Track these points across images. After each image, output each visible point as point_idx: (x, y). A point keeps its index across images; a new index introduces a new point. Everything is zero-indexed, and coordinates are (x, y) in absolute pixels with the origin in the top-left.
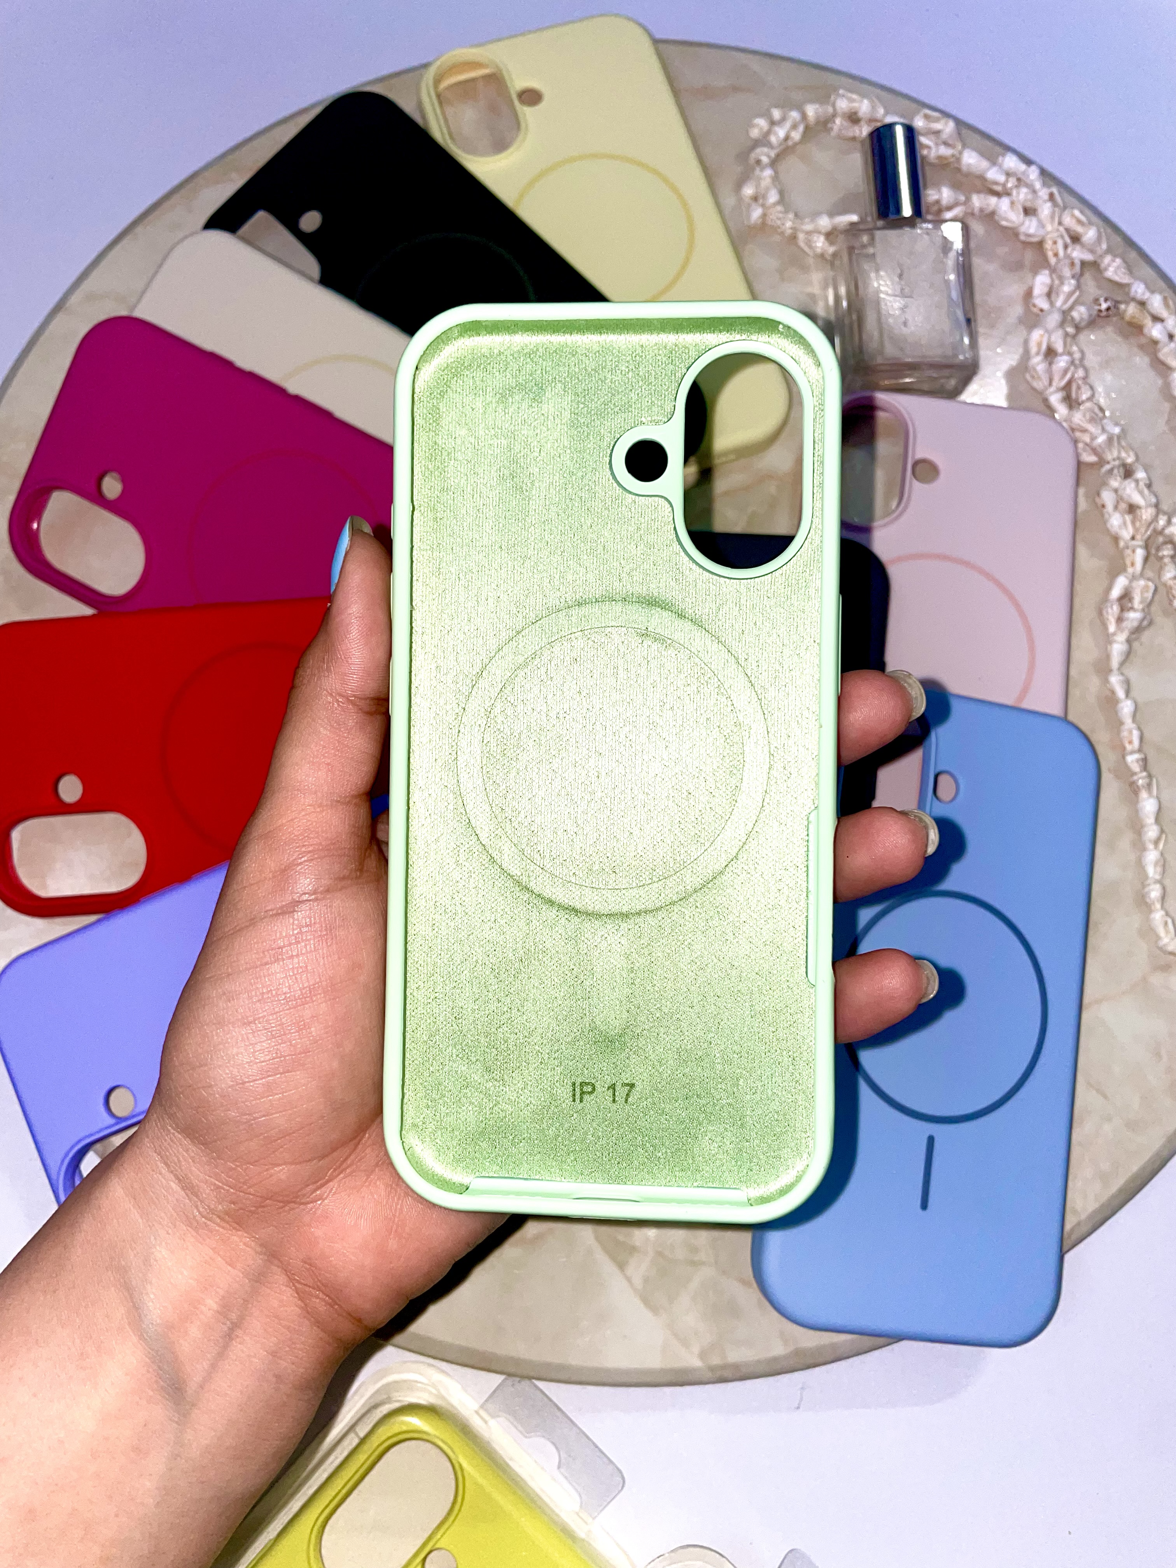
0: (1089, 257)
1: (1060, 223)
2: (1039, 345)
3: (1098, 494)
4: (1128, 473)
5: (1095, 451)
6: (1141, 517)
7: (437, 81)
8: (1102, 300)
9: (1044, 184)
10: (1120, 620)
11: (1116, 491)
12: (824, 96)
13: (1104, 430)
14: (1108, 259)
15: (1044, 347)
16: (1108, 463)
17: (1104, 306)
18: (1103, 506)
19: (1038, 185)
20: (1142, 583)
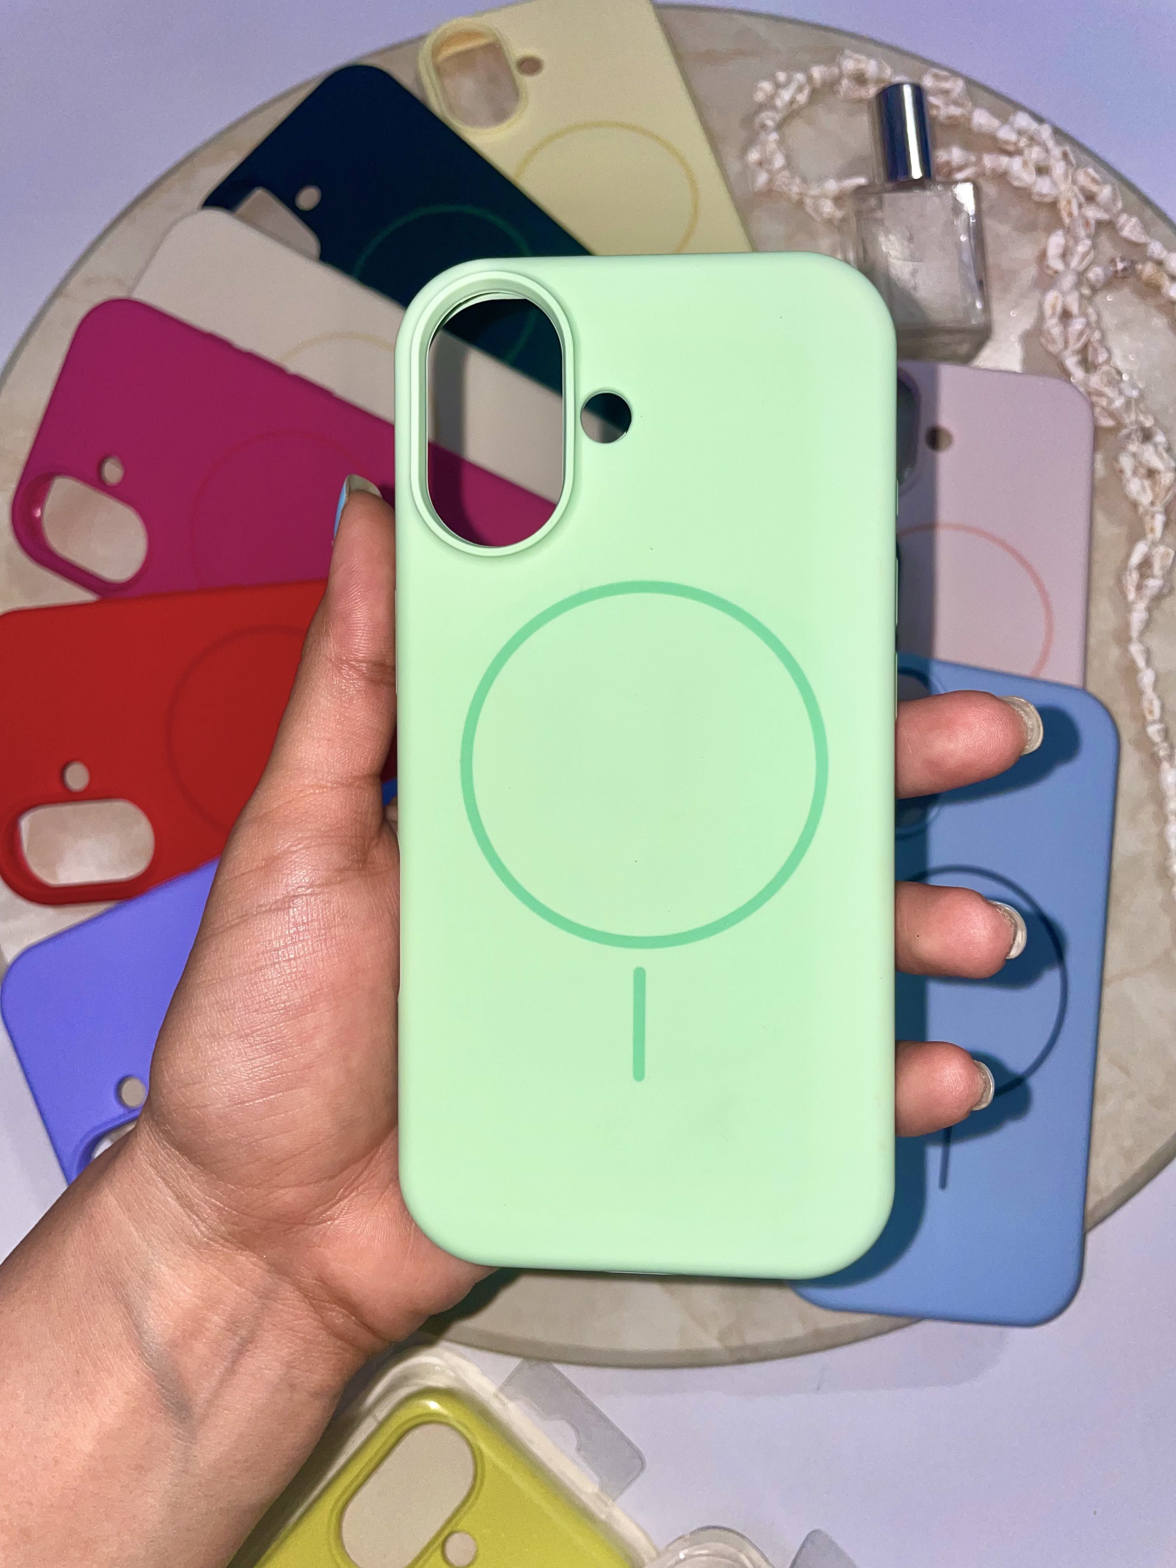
0: (1104, 216)
1: (1074, 182)
2: (1054, 307)
3: (1116, 459)
4: (1147, 436)
5: (1112, 414)
6: (1160, 483)
7: (436, 51)
8: (1118, 260)
9: (1058, 143)
10: (1139, 587)
11: (1134, 455)
12: (831, 57)
13: (1121, 393)
14: (1123, 218)
15: (1059, 309)
16: (1126, 427)
17: (1120, 266)
18: (1121, 471)
19: (1051, 144)
20: (1161, 549)
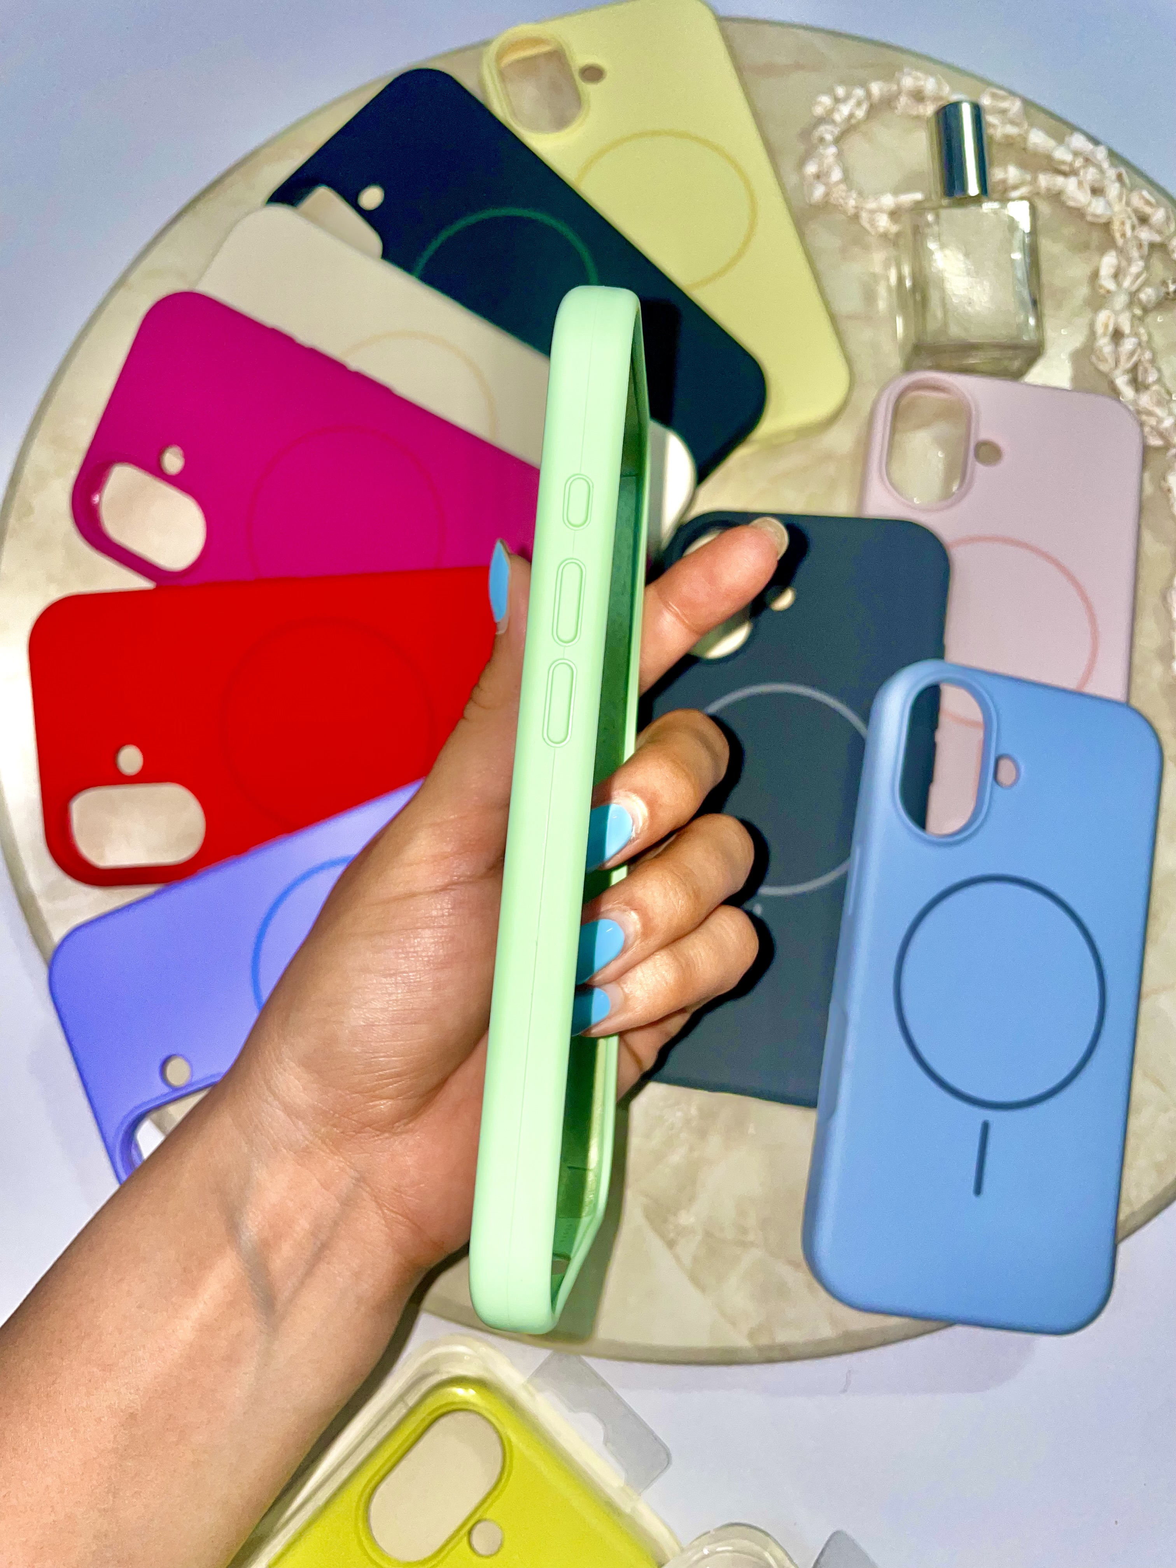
0: (1157, 238)
1: (1128, 204)
2: (1105, 327)
3: (1164, 479)
5: (1161, 435)
7: (500, 56)
8: (1170, 282)
9: (1112, 165)
12: (890, 73)
13: (1170, 413)
15: (1111, 328)
16: (1174, 447)
17: (1171, 288)
18: (1170, 491)
19: (1106, 165)
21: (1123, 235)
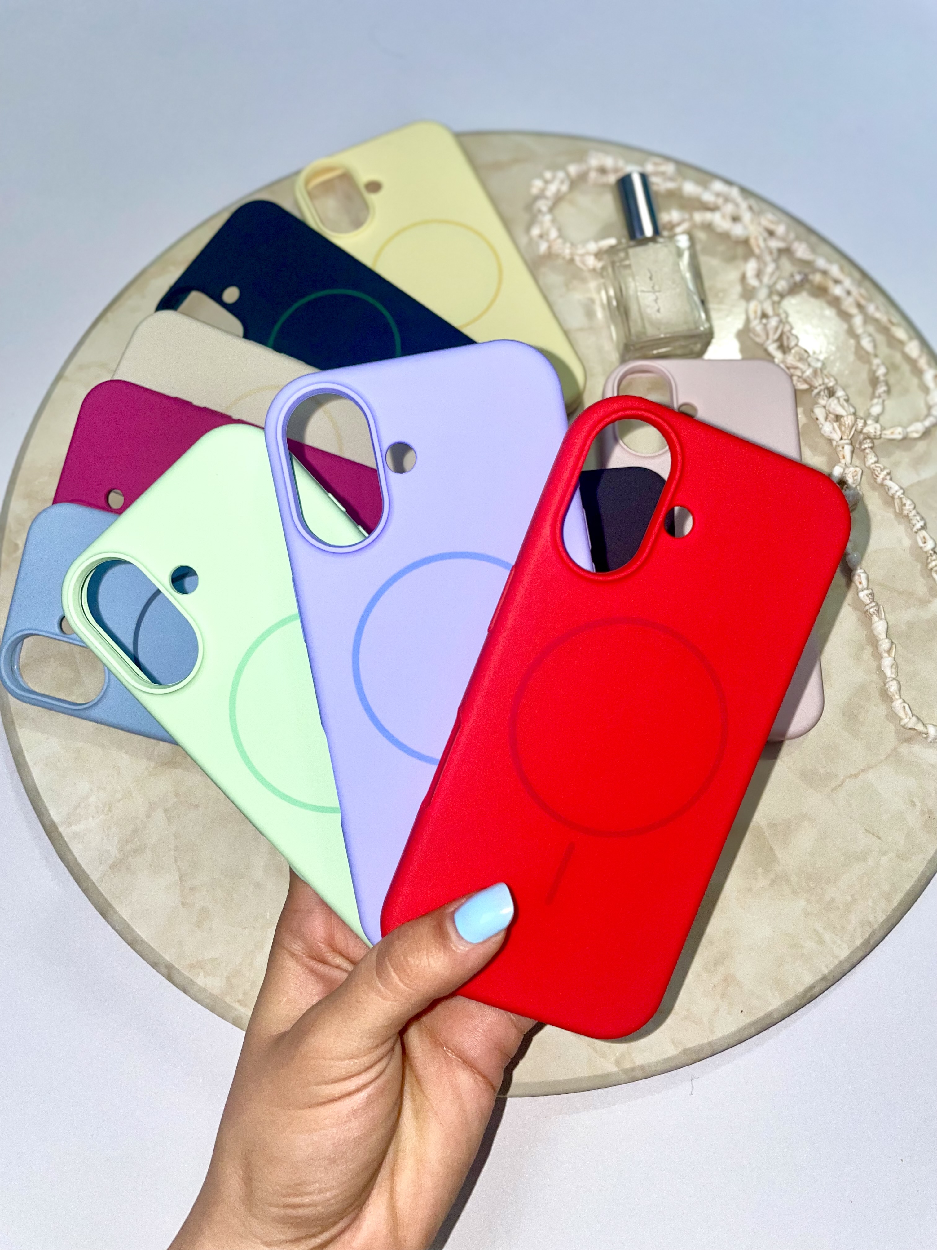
0: (781, 245)
2: (756, 312)
3: (812, 411)
4: (831, 393)
5: (805, 381)
6: (845, 422)
7: (306, 183)
8: (796, 274)
9: (744, 198)
11: (824, 407)
12: (581, 156)
13: (809, 365)
14: (796, 245)
15: (759, 313)
16: (816, 388)
17: (798, 278)
18: (817, 419)
19: (739, 200)
20: (852, 469)
21: (759, 246)
